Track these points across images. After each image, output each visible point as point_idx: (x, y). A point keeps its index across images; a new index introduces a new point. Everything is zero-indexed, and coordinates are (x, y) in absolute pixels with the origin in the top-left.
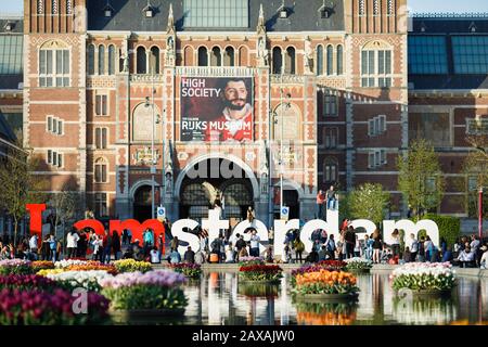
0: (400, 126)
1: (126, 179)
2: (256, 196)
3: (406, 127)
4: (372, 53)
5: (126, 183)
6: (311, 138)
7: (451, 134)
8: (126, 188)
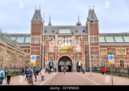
0: (99, 51)
1: (47, 60)
2: (73, 63)
3: (100, 51)
4: (93, 37)
5: (47, 61)
6: (83, 52)
7: (107, 53)
8: (47, 62)
